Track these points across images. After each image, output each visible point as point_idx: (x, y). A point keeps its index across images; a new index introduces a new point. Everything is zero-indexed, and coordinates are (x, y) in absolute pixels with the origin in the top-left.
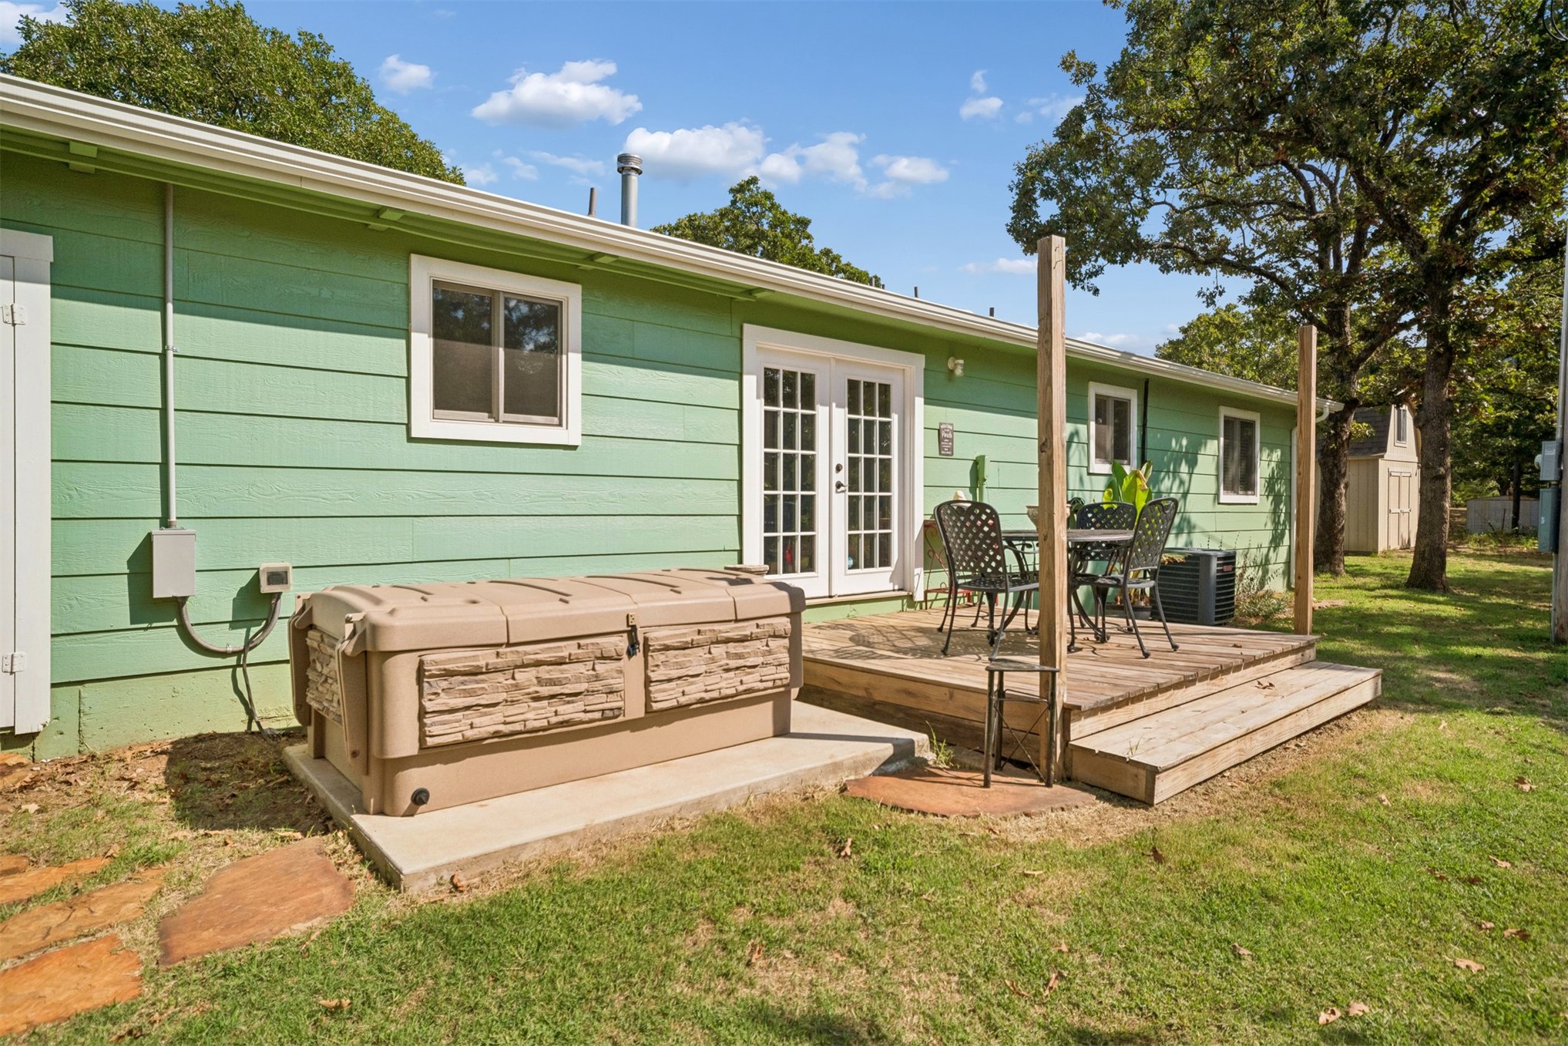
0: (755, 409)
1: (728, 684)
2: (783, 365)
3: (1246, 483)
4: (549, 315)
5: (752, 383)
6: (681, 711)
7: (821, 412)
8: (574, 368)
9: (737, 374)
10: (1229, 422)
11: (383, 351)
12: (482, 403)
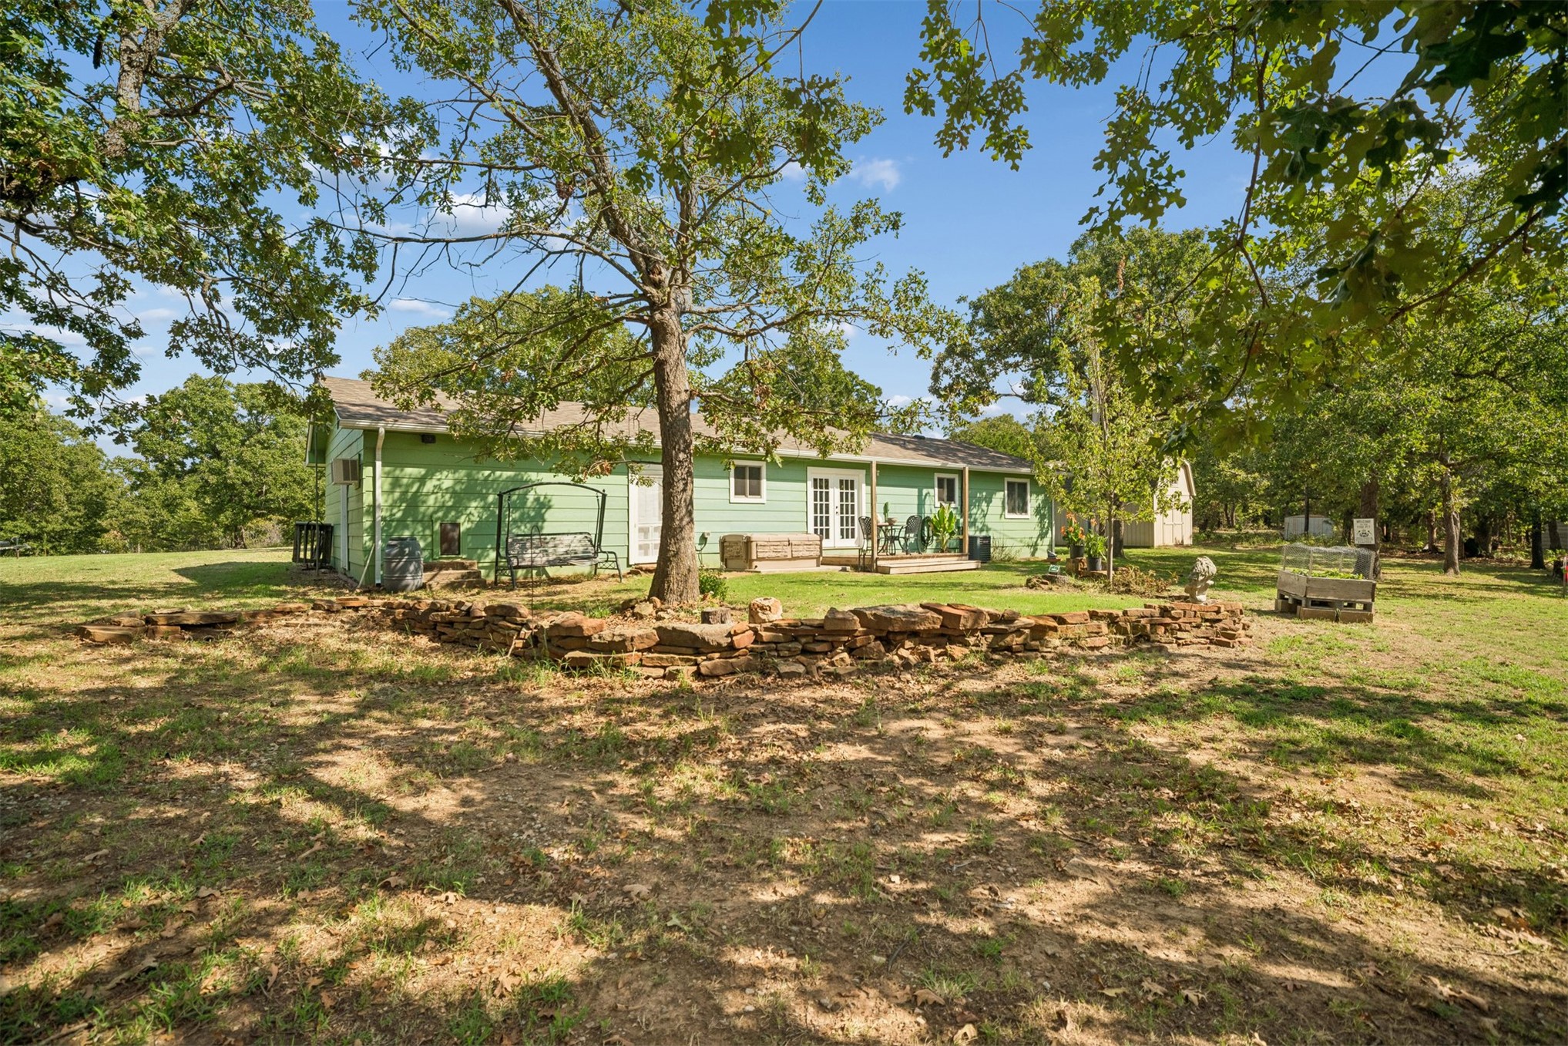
0: (811, 490)
1: (807, 554)
2: (818, 477)
3: (1024, 510)
4: (759, 469)
5: (810, 483)
6: (798, 558)
7: (831, 490)
8: (764, 483)
9: (806, 481)
10: (1009, 484)
11: (723, 482)
12: (744, 493)
